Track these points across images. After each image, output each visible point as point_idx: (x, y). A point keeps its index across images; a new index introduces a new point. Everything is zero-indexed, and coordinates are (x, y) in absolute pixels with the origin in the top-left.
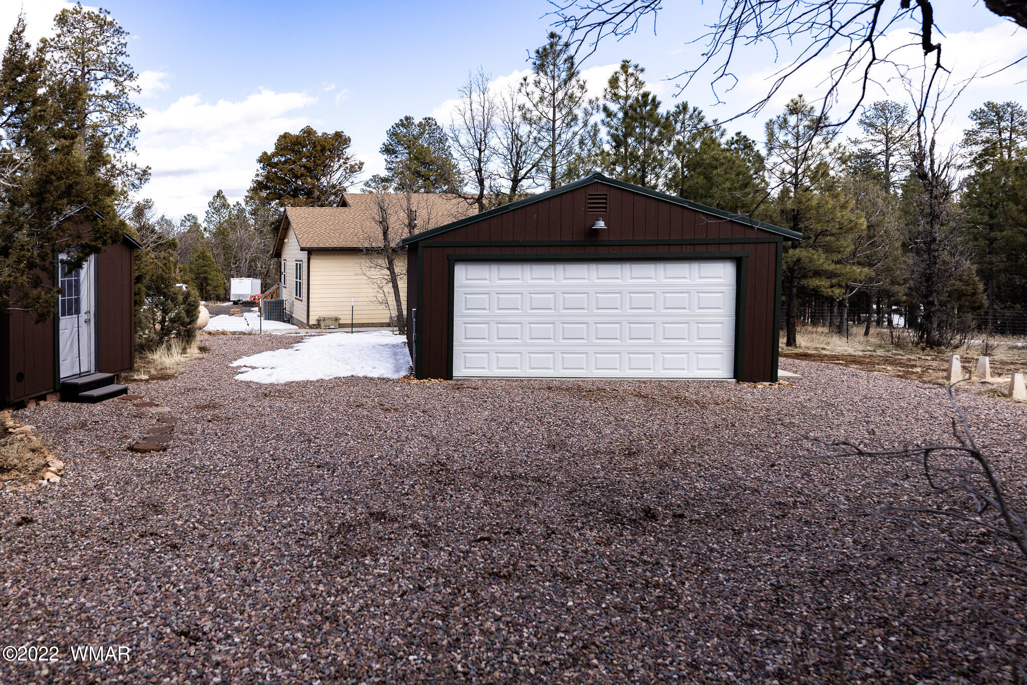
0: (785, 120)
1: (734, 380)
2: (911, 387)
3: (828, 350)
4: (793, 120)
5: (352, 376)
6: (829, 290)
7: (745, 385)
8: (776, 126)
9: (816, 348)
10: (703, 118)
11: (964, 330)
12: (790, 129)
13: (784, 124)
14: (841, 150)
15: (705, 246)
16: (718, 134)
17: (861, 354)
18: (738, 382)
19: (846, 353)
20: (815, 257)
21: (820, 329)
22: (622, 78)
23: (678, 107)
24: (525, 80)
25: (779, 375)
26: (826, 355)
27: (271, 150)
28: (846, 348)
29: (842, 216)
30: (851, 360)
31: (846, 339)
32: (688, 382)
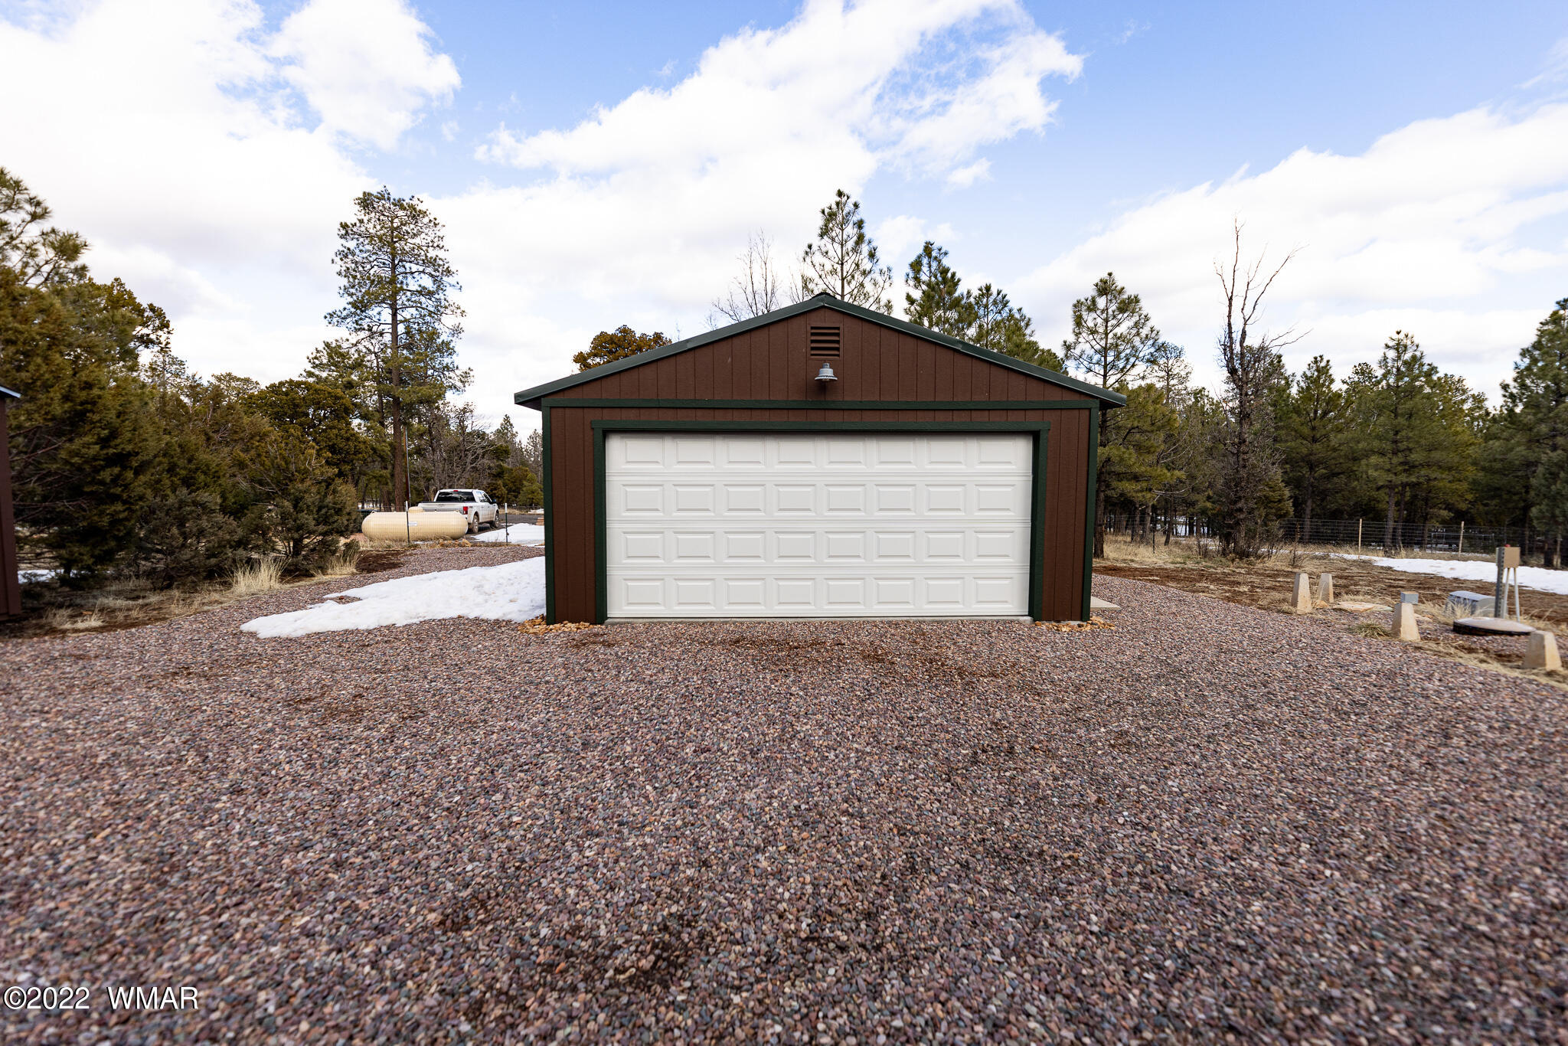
0: (1094, 301)
1: (1029, 618)
2: (1245, 615)
3: (1137, 562)
4: (1101, 302)
5: (459, 617)
6: (1140, 495)
7: (1044, 627)
8: (1084, 308)
9: (1124, 560)
10: (1007, 302)
11: (1271, 539)
12: (1099, 312)
13: (1092, 307)
14: (1153, 335)
15: (986, 413)
16: (1023, 324)
17: (1172, 566)
18: (1035, 621)
19: (1156, 566)
20: (1126, 455)
21: (1120, 538)
22: (925, 261)
23: (980, 290)
24: (810, 247)
25: (1092, 605)
26: (1136, 569)
27: (586, 348)
28: (1155, 560)
29: (1155, 410)
30: (1165, 576)
31: (1151, 549)
32: (962, 621)
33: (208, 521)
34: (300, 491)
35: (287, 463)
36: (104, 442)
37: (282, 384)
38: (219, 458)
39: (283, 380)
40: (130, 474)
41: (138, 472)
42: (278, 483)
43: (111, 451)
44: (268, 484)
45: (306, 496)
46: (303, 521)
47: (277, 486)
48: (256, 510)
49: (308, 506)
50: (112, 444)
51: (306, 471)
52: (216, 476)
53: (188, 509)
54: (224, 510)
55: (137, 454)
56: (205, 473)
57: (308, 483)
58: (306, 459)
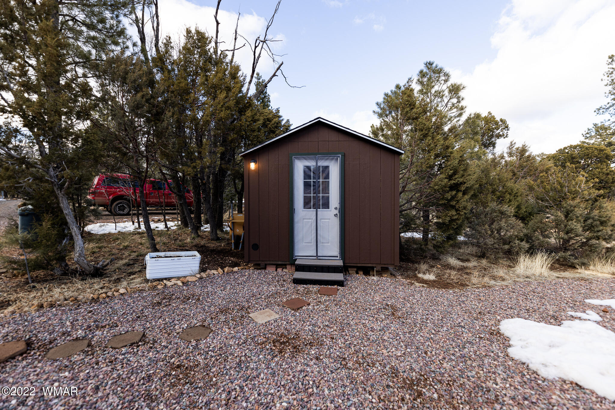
33: (505, 223)
34: (571, 206)
35: (561, 187)
36: (450, 177)
37: (565, 148)
38: (520, 186)
39: (566, 146)
40: (460, 194)
41: (464, 193)
42: (555, 200)
43: (453, 182)
44: (547, 201)
45: (576, 209)
46: (573, 227)
47: (553, 202)
48: (538, 217)
49: (577, 217)
50: (454, 178)
51: (576, 192)
52: (516, 196)
53: (495, 214)
54: (516, 216)
55: (465, 183)
56: (510, 194)
57: (578, 200)
58: (576, 184)
